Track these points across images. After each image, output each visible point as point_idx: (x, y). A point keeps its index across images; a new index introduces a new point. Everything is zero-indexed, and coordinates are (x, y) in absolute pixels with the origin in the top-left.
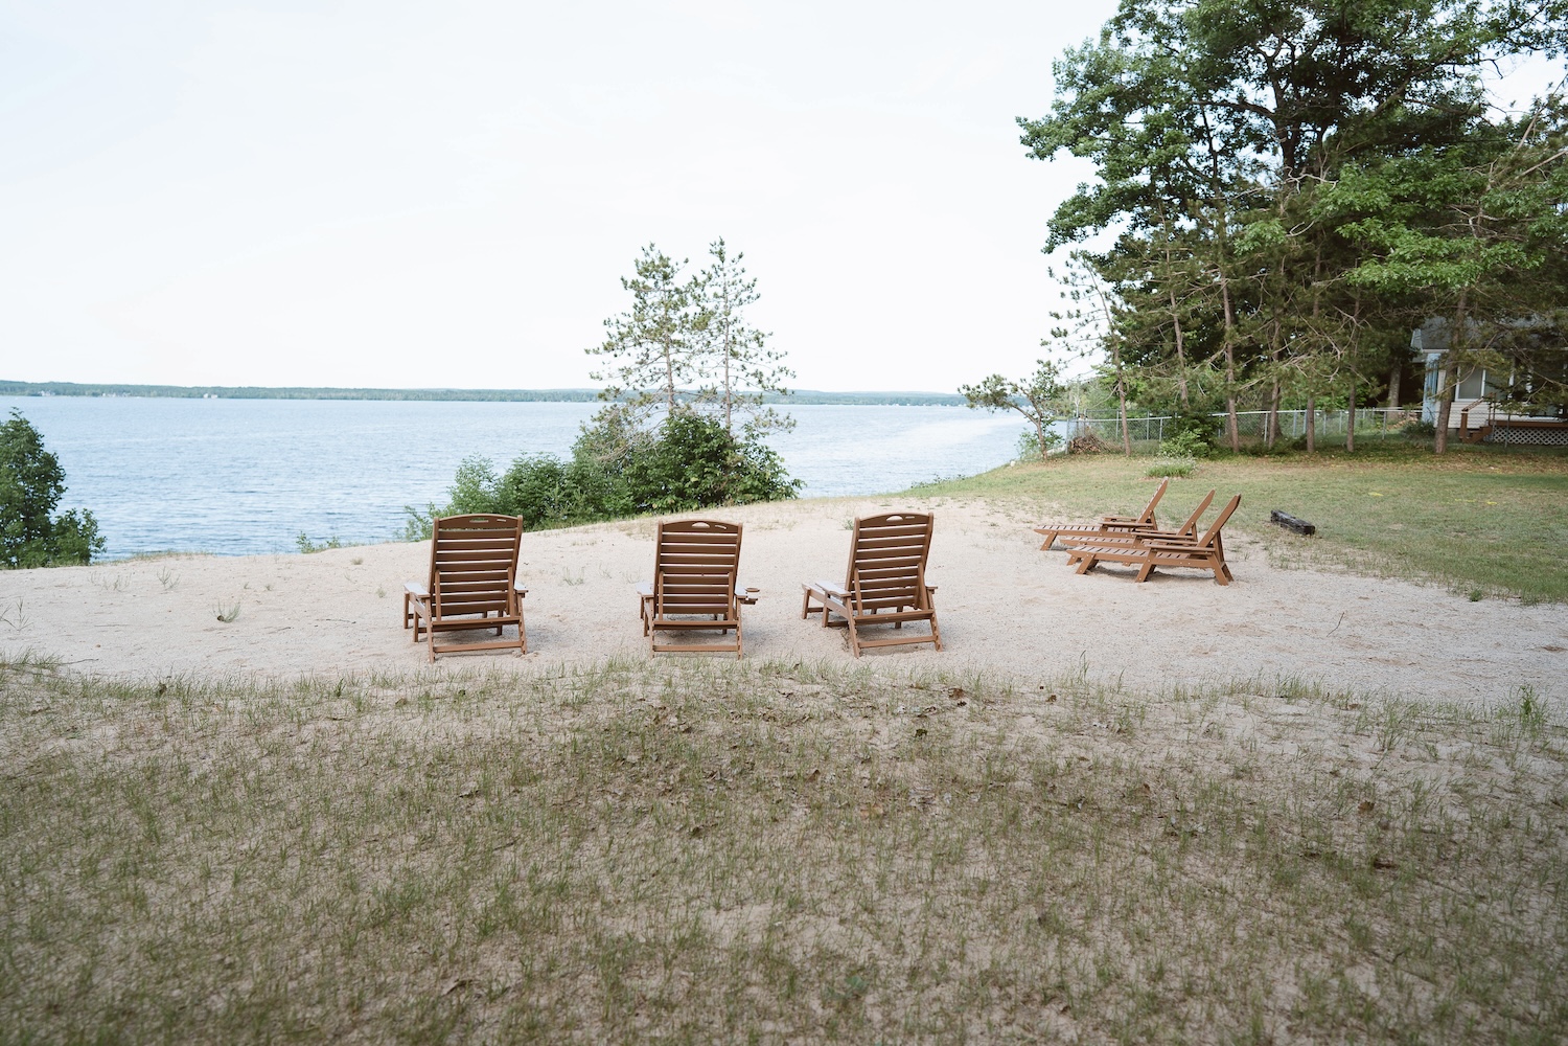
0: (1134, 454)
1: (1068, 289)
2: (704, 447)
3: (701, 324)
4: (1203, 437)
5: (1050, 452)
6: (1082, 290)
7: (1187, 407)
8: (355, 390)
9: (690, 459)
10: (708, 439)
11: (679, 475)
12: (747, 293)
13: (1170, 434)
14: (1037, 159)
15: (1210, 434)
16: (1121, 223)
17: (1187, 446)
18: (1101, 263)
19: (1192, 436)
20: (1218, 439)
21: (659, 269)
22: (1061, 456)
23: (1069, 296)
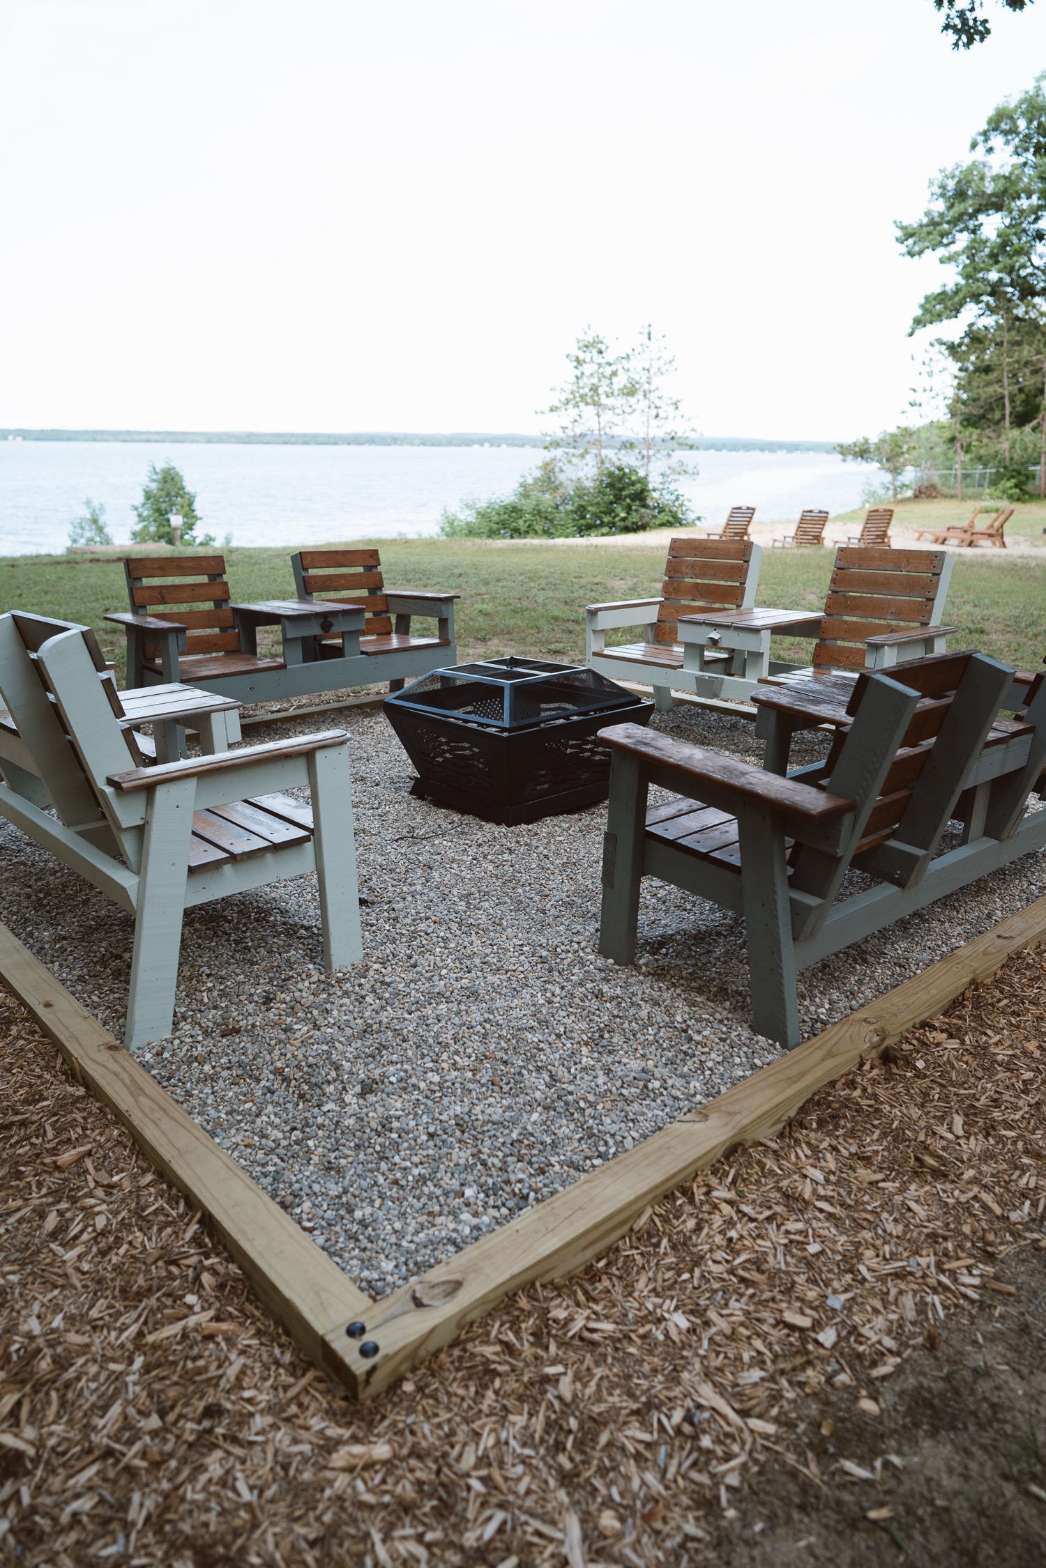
0: (964, 498)
1: (925, 369)
2: (631, 490)
3: (630, 391)
4: (1016, 486)
5: (899, 496)
6: (936, 371)
7: (1007, 463)
8: (157, 433)
9: (618, 499)
10: (633, 484)
11: (610, 512)
12: (668, 366)
13: (994, 483)
14: (908, 257)
15: (1023, 483)
16: (971, 314)
17: (1004, 492)
18: (953, 349)
19: (1009, 484)
20: (1029, 487)
21: (595, 346)
22: (909, 499)
23: (925, 375)
